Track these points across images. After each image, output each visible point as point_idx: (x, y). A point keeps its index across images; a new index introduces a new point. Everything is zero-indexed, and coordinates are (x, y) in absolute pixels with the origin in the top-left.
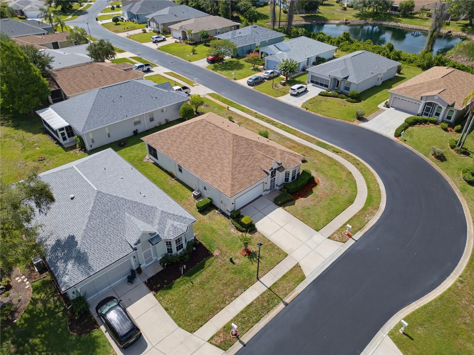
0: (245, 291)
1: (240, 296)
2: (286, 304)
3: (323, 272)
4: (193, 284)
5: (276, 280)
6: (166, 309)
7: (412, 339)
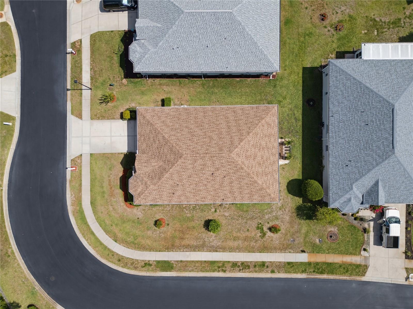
0: (91, 77)
1: (89, 72)
2: (68, 90)
4: (115, 54)
5: (83, 98)
6: (112, 31)
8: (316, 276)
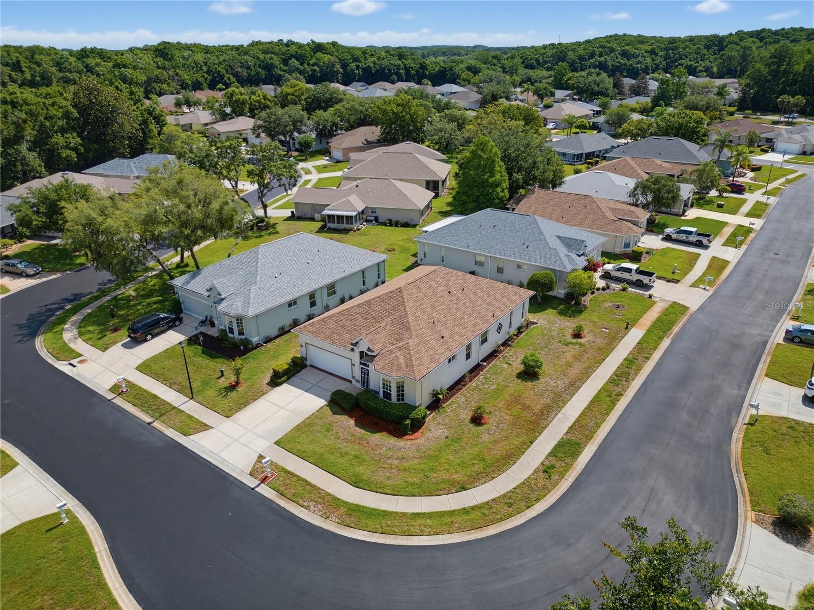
2: (149, 423)
3: (194, 452)
5: (188, 412)
7: (47, 531)
8: (673, 333)
